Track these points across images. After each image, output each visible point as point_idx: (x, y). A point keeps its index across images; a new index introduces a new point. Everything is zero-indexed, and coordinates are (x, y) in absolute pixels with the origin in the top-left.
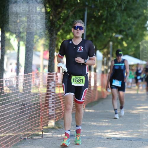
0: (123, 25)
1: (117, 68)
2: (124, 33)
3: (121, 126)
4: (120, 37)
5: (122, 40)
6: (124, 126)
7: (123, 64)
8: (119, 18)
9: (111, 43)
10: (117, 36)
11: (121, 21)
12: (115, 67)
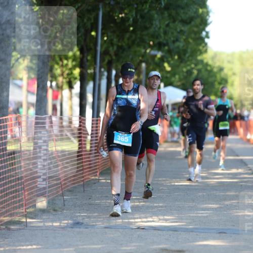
2: (166, 48)
5: (162, 60)
8: (156, 23)
9: (144, 65)
10: (153, 52)
11: (160, 28)
12: (119, 102)
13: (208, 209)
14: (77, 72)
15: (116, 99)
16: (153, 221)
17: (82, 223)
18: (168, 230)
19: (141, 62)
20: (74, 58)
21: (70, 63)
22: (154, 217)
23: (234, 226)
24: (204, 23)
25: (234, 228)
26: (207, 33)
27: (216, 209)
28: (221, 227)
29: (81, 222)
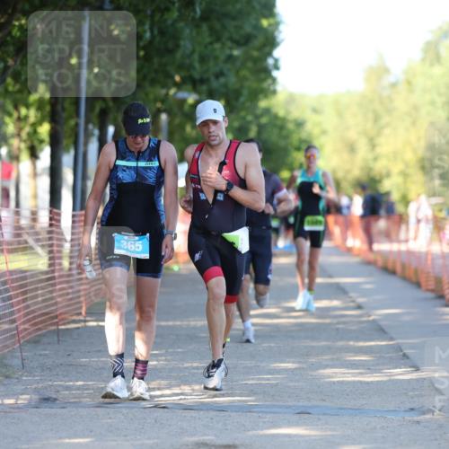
2: (204, 88)
3: (197, 368)
4: (192, 99)
8: (186, 45)
9: (164, 117)
10: (181, 95)
12: (120, 175)
13: (279, 371)
14: (45, 129)
17: (56, 399)
18: (207, 410)
19: (160, 111)
20: (40, 105)
21: (32, 114)
22: (183, 387)
23: (324, 400)
24: (270, 42)
25: (324, 403)
26: (276, 60)
27: (292, 370)
28: (301, 404)
29: (54, 396)
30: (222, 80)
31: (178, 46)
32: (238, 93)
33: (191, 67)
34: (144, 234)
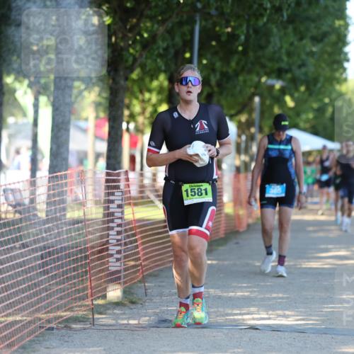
0: (285, 58)
1: (274, 154)
2: (289, 76)
3: (282, 298)
4: (278, 85)
5: (283, 91)
6: (288, 298)
7: (289, 147)
8: (275, 41)
9: (257, 99)
10: (270, 82)
11: (281, 47)
12: (270, 153)
15: (268, 150)
16: (269, 319)
18: (291, 331)
19: (254, 95)
20: (160, 90)
21: (154, 97)
26: (346, 54)
30: (303, 70)
31: (269, 42)
32: (316, 80)
33: (280, 60)
34: (282, 184)
